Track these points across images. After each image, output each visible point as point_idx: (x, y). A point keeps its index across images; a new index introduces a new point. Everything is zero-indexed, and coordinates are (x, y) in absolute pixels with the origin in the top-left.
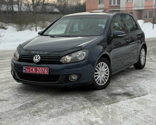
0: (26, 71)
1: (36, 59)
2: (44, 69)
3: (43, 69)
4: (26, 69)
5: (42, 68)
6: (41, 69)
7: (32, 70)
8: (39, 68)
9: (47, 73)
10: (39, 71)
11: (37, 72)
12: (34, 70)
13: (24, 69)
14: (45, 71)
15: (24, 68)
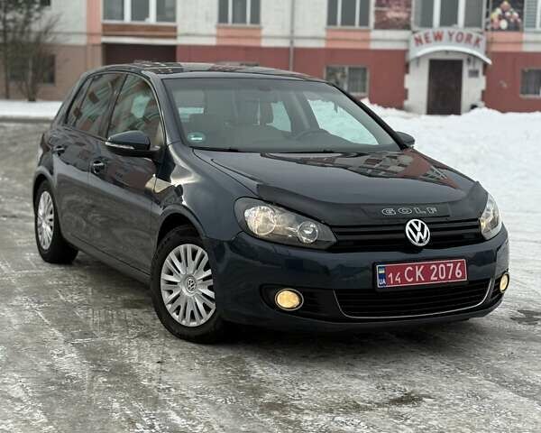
0: (388, 281)
1: (420, 234)
2: (452, 265)
3: (448, 265)
4: (391, 275)
5: (445, 264)
6: (442, 268)
7: (412, 274)
8: (438, 265)
9: (463, 277)
10: (437, 275)
11: (432, 278)
12: (418, 273)
13: (382, 276)
14: (457, 271)
15: (382, 272)
